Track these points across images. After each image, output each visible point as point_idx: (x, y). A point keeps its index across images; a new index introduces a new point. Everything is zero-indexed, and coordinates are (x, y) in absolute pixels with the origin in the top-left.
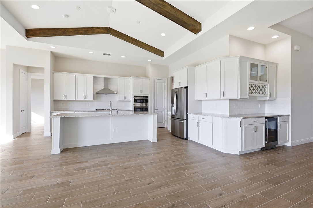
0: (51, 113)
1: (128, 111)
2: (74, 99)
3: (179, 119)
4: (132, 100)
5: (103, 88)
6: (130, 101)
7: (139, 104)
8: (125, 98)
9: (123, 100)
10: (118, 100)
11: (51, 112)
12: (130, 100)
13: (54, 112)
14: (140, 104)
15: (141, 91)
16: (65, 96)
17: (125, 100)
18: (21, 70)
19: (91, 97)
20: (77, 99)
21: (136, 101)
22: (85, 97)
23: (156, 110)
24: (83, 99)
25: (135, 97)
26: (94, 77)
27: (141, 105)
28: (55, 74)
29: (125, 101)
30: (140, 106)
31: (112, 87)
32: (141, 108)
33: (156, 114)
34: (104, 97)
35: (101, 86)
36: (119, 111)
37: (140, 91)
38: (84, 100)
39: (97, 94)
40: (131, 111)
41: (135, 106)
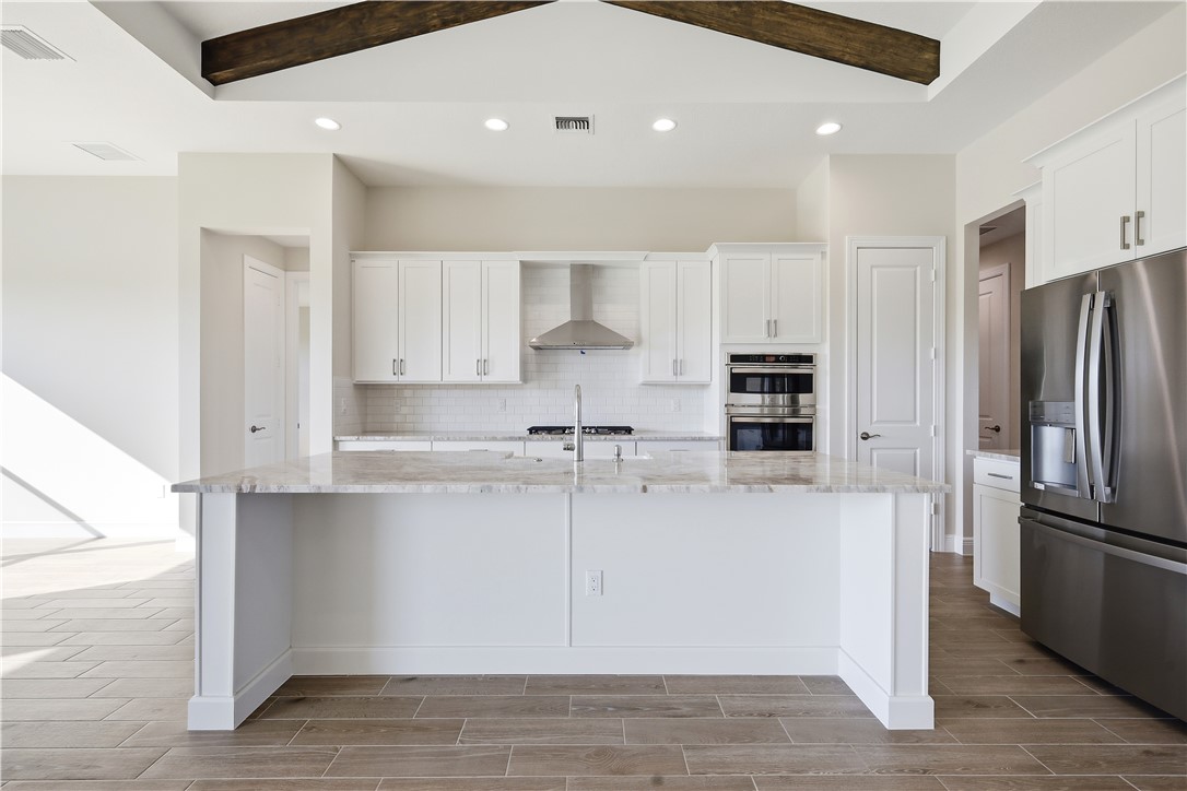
0: (335, 443)
1: (694, 439)
2: (434, 378)
3: (1101, 532)
4: (718, 377)
5: (567, 318)
6: (703, 386)
7: (753, 404)
8: (678, 366)
9: (669, 377)
10: (641, 381)
11: (337, 438)
12: (704, 378)
13: (349, 438)
14: (756, 399)
15: (773, 327)
16: (399, 365)
17: (681, 379)
18: (249, 261)
19: (507, 367)
20: (448, 379)
21: (738, 384)
22: (483, 366)
23: (866, 437)
24: (474, 378)
25: (735, 358)
26: (525, 266)
27: (766, 411)
28: (360, 263)
29: (682, 386)
30: (756, 411)
31: (611, 314)
32: (763, 426)
33: (925, 490)
34: (575, 367)
35: (557, 311)
36: (642, 439)
37: (764, 322)
38: (476, 379)
39: (541, 353)
40: (711, 439)
41: (734, 411)
